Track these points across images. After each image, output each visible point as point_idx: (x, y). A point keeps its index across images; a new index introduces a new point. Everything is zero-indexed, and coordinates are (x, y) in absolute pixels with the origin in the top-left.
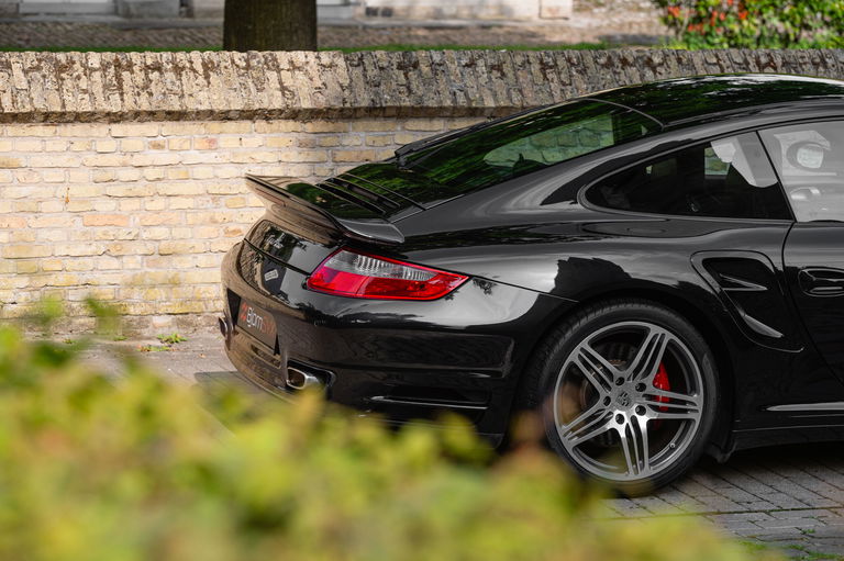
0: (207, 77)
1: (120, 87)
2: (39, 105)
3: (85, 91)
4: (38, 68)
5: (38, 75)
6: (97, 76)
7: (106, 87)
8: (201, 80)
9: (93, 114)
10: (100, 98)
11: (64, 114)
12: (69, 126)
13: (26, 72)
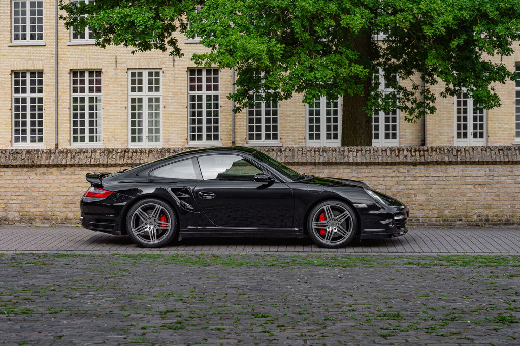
0: (149, 154)
1: (124, 157)
2: (101, 162)
3: (114, 158)
4: (104, 152)
5: (103, 154)
6: (119, 154)
7: (120, 157)
8: (147, 155)
9: (115, 164)
10: (118, 160)
11: (107, 164)
12: (110, 168)
13: (100, 153)
